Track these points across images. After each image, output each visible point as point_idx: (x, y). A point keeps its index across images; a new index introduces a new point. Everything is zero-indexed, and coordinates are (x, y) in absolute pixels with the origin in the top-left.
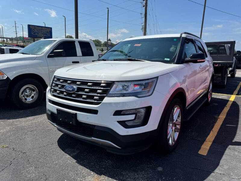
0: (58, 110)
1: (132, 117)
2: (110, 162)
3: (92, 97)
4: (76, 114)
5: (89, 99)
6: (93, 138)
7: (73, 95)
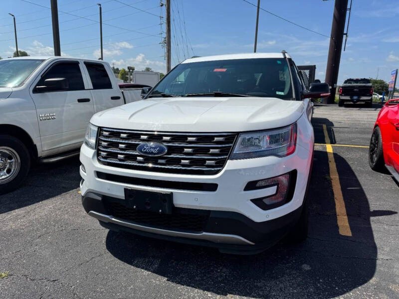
0: (126, 190)
1: (272, 190)
2: (224, 270)
3: (202, 162)
4: (172, 193)
5: (197, 166)
6: (204, 233)
7: (160, 161)
